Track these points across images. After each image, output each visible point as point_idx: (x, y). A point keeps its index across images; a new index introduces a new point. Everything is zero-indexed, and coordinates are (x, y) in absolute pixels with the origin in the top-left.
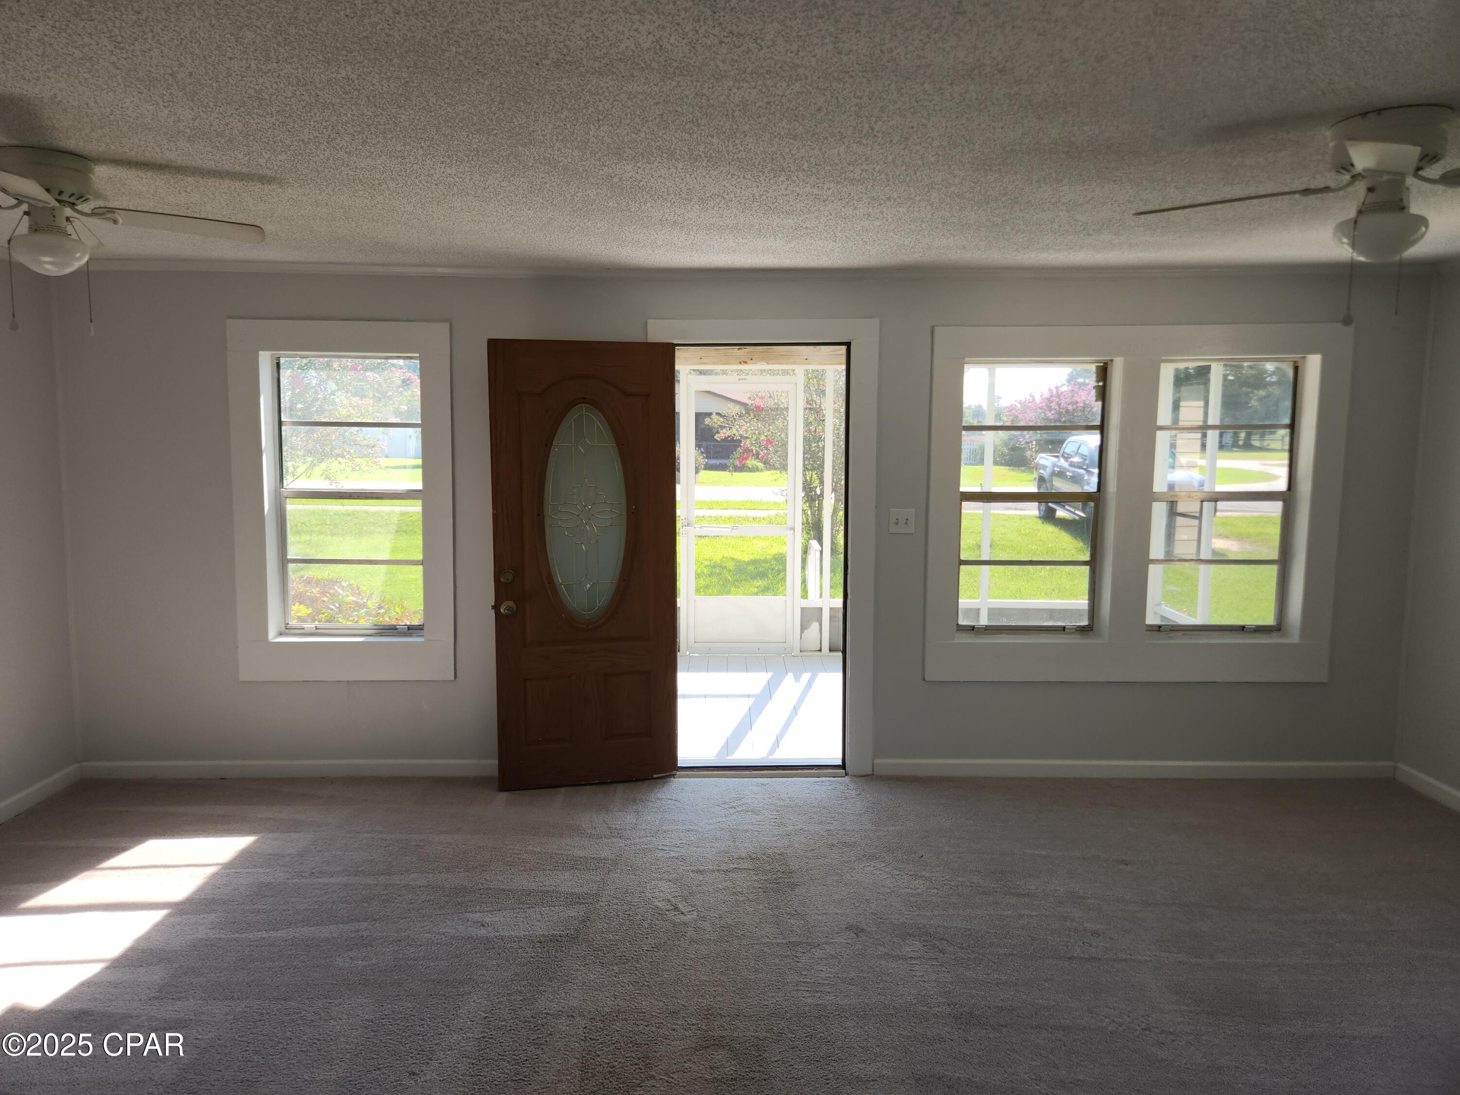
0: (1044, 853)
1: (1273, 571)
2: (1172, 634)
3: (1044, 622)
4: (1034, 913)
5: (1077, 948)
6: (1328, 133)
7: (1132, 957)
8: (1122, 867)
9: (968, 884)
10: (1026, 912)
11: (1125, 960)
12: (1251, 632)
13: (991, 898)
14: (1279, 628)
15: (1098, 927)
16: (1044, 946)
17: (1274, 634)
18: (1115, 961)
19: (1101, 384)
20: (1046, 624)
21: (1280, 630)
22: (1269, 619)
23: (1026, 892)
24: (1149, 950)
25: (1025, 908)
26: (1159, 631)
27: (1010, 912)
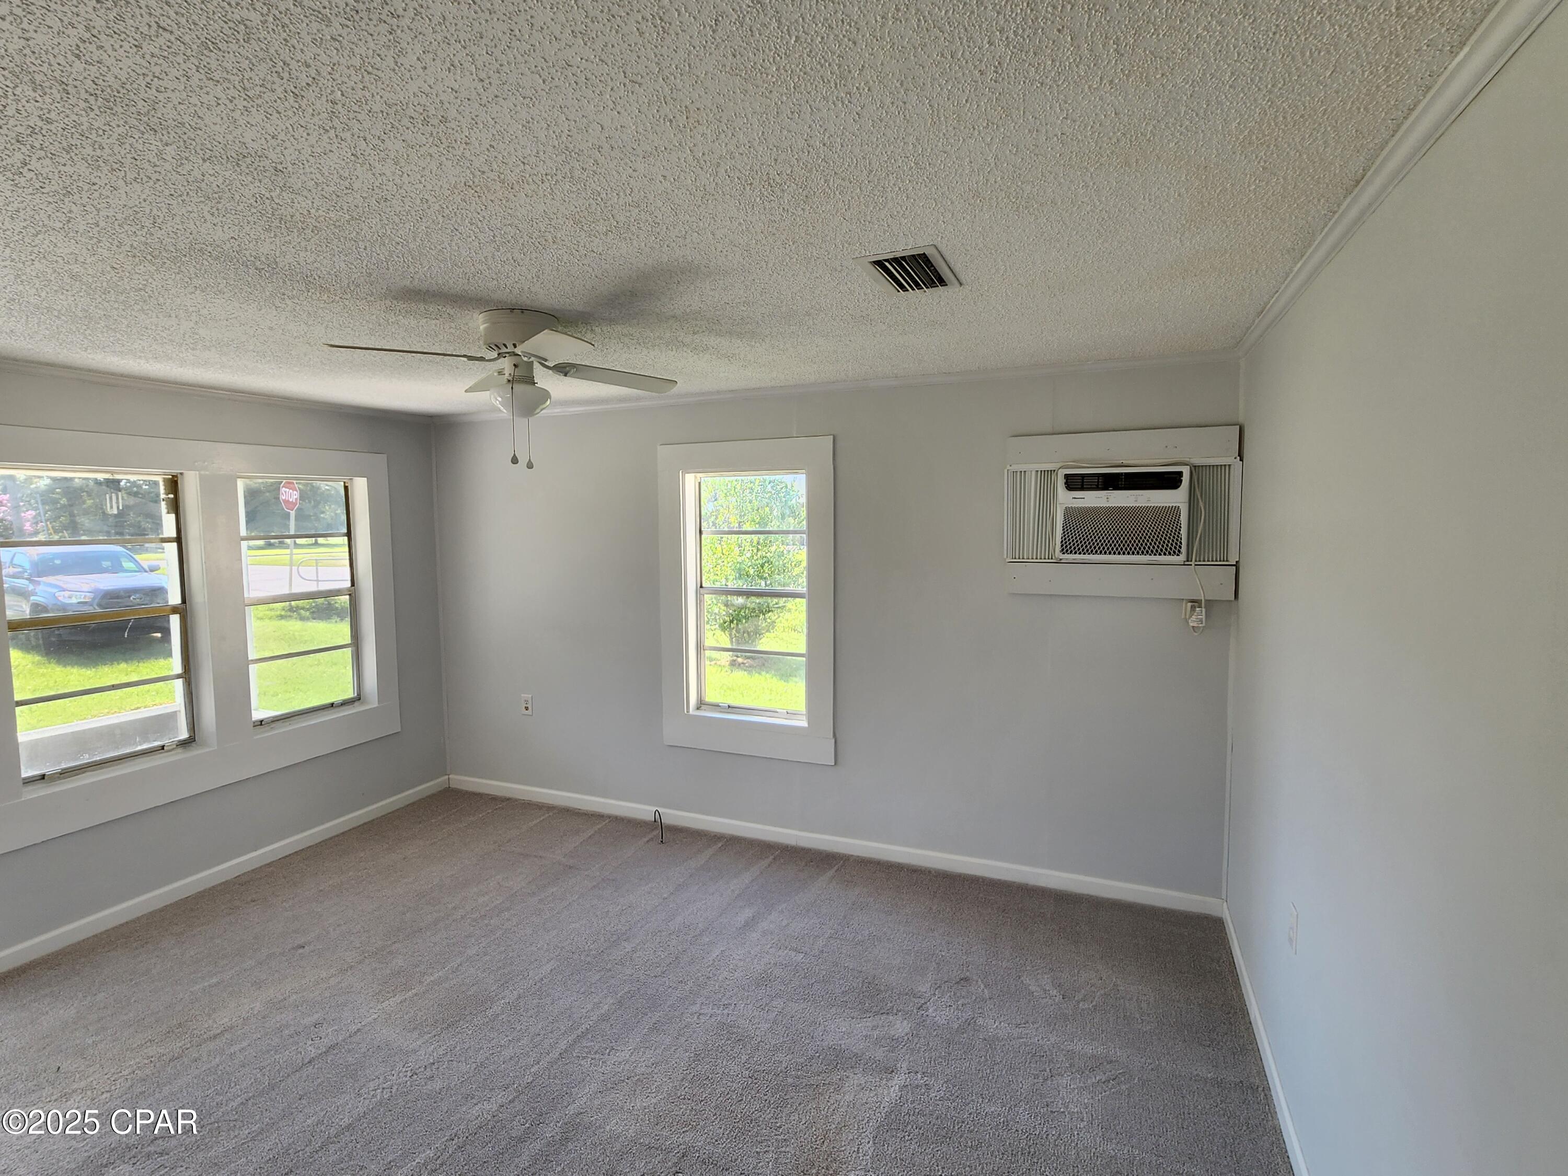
0: (214, 980)
1: (348, 652)
2: (273, 725)
3: (137, 746)
4: (245, 1044)
5: (310, 1048)
6: (481, 318)
7: (363, 1023)
8: (301, 951)
9: (146, 1061)
10: (236, 1048)
11: (359, 1030)
12: (339, 706)
13: (185, 1060)
14: (358, 699)
15: (316, 1016)
16: (277, 1068)
17: (356, 704)
18: (350, 1036)
19: (171, 496)
20: (139, 748)
21: (360, 699)
22: (350, 694)
23: (222, 1028)
24: (371, 1008)
25: (232, 1045)
26: (261, 725)
27: (217, 1060)
